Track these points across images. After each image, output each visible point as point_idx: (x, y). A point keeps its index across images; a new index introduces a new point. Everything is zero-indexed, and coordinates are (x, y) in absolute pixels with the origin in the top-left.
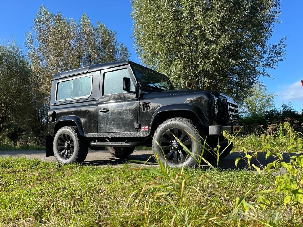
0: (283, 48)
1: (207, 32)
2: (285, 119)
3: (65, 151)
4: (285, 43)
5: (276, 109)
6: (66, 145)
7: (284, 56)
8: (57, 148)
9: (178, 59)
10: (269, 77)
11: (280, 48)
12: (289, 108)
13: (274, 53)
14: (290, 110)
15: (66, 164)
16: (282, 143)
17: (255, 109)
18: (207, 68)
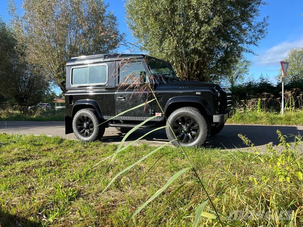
0: (266, 27)
1: (200, 12)
2: (263, 93)
3: (85, 130)
4: (268, 21)
5: (254, 82)
6: (85, 125)
7: (266, 34)
8: (77, 127)
9: (171, 37)
10: (254, 54)
11: (263, 27)
12: (266, 80)
13: (258, 31)
14: (267, 82)
15: (87, 141)
16: (260, 117)
17: (233, 76)
18: (198, 47)
